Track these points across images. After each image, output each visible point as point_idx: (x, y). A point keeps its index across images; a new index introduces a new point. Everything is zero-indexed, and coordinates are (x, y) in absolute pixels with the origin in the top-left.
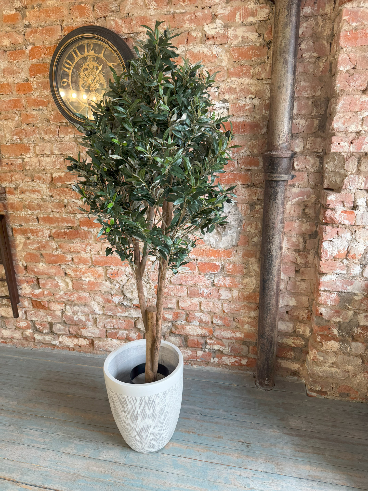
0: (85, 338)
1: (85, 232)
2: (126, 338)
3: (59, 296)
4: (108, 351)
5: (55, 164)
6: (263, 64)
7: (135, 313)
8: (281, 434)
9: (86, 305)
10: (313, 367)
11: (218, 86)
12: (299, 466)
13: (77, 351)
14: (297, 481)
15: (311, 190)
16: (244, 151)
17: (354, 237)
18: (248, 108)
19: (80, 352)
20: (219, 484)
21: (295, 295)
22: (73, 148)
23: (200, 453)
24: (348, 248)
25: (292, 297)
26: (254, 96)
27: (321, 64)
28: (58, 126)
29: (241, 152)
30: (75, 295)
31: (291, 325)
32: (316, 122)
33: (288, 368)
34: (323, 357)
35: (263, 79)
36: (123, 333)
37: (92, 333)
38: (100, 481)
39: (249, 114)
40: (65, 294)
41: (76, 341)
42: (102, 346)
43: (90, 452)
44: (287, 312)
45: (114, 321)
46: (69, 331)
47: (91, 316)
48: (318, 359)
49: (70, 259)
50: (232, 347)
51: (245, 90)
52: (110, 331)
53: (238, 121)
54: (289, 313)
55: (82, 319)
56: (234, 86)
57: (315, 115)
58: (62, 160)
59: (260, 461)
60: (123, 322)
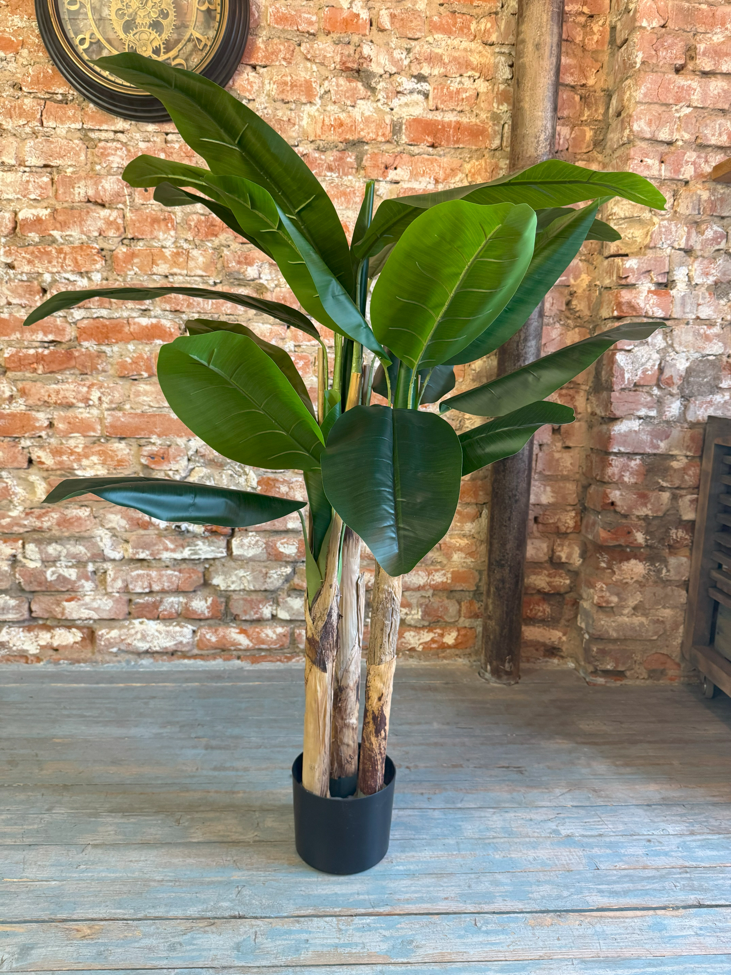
0: (69, 628)
1: (89, 355)
2: (179, 615)
3: (8, 520)
4: (133, 653)
5: (26, 189)
6: (493, 16)
7: (208, 549)
8: (575, 745)
9: (79, 539)
10: (600, 619)
11: (409, 46)
12: (637, 787)
13: (49, 662)
14: (646, 811)
15: (581, 264)
16: (457, 179)
17: (670, 342)
18: (467, 97)
19: (56, 662)
20: (495, 841)
21: (551, 480)
22: (77, 154)
23: (426, 796)
24: (660, 364)
25: (545, 485)
26: (477, 75)
27: (596, 28)
28: (43, 102)
29: (453, 181)
30: (53, 514)
31: (544, 546)
32: (589, 134)
33: (538, 642)
34: (618, 595)
35: (492, 44)
36: (173, 602)
37: (94, 610)
38: (212, 883)
39: (467, 108)
40: (27, 514)
41: (45, 638)
42: (118, 640)
43: (160, 832)
44: (536, 519)
45: (154, 574)
46: (30, 611)
47: (91, 567)
48: (608, 602)
49: (46, 423)
50: (427, 605)
51: (460, 60)
52: (141, 601)
53: (446, 119)
54: (540, 520)
55: (67, 575)
56: (440, 51)
57: (586, 121)
58: (46, 179)
59: (558, 791)
60: (176, 573)
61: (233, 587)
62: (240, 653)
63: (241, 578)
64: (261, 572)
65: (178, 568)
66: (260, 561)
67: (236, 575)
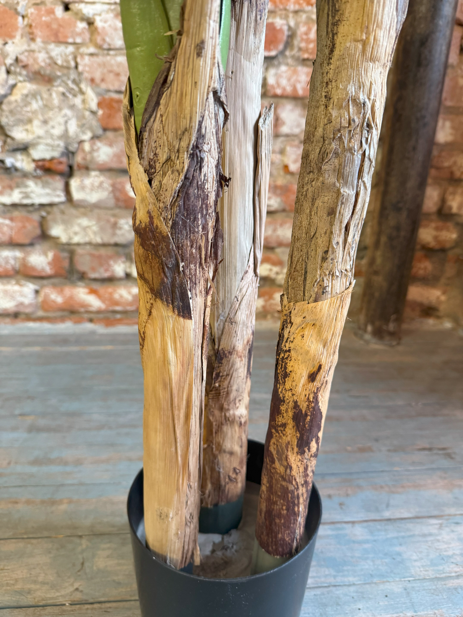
7: (43, 192)
21: (451, 113)
25: (444, 120)
31: (435, 194)
33: (415, 302)
36: (8, 257)
60: (7, 222)
61: (76, 239)
62: (92, 316)
63: (85, 229)
64: (108, 221)
65: (8, 215)
66: (107, 208)
67: (79, 225)
